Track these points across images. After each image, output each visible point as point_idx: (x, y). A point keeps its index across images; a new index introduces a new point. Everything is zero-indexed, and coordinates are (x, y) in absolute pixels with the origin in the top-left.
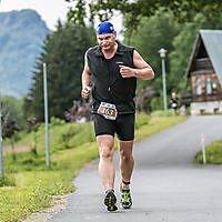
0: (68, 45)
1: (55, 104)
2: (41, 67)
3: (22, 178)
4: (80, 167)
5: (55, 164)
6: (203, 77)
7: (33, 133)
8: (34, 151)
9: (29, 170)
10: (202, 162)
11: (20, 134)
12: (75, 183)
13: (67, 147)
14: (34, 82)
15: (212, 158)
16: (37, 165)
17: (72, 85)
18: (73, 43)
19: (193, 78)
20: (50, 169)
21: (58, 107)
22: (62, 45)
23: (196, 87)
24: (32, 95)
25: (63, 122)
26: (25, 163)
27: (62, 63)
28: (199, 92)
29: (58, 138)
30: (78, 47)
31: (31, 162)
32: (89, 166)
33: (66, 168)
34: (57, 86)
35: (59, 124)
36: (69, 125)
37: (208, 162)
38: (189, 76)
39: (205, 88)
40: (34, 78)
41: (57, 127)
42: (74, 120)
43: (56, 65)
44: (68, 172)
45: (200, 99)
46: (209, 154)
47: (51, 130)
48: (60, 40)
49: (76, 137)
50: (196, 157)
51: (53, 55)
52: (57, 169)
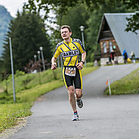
0: (25, 26)
1: (18, 63)
2: (8, 40)
4: (34, 100)
5: (19, 99)
6: (107, 42)
7: (5, 81)
8: (6, 91)
9: (4, 103)
10: (108, 94)
12: (32, 110)
13: (26, 88)
14: (4, 49)
15: (115, 91)
16: (8, 100)
17: (28, 50)
18: (27, 25)
19: (101, 43)
20: (16, 102)
22: (20, 26)
23: (103, 48)
24: (3, 58)
25: (23, 73)
26: (1, 99)
27: (21, 37)
28: (105, 51)
29: (20, 83)
30: (30, 27)
31: (4, 98)
32: (40, 99)
33: (26, 101)
34: (19, 52)
35: (21, 75)
36: (27, 75)
37: (112, 94)
38: (99, 42)
39: (109, 49)
40: (4, 47)
41: (20, 77)
42: (30, 72)
43: (17, 39)
44: (27, 103)
45: (106, 56)
46: (112, 89)
47: (16, 79)
48: (19, 24)
49: (31, 82)
50: (105, 91)
51: (15, 33)
52: (20, 102)
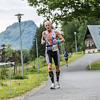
2: (35, 39)
3: (30, 76)
5: (41, 71)
6: (89, 41)
7: (33, 61)
8: (34, 67)
9: (32, 74)
10: (89, 69)
11: (29, 62)
13: (45, 66)
15: (93, 67)
16: (35, 72)
19: (86, 41)
20: (39, 73)
21: (41, 52)
24: (32, 49)
25: (43, 57)
26: (31, 71)
28: (88, 46)
29: (42, 63)
31: (33, 71)
33: (45, 72)
37: (92, 69)
38: (84, 41)
39: (90, 45)
40: (33, 43)
41: (41, 59)
44: (45, 74)
45: (88, 48)
47: (39, 60)
50: (88, 67)
52: (42, 73)
